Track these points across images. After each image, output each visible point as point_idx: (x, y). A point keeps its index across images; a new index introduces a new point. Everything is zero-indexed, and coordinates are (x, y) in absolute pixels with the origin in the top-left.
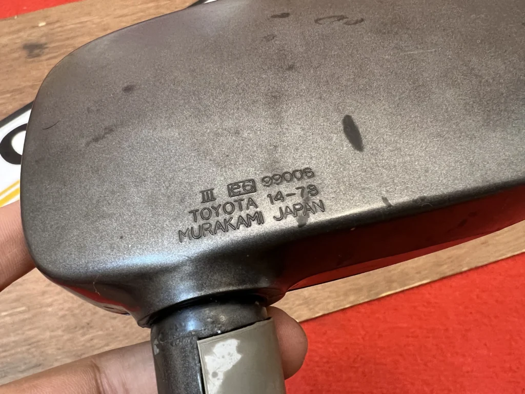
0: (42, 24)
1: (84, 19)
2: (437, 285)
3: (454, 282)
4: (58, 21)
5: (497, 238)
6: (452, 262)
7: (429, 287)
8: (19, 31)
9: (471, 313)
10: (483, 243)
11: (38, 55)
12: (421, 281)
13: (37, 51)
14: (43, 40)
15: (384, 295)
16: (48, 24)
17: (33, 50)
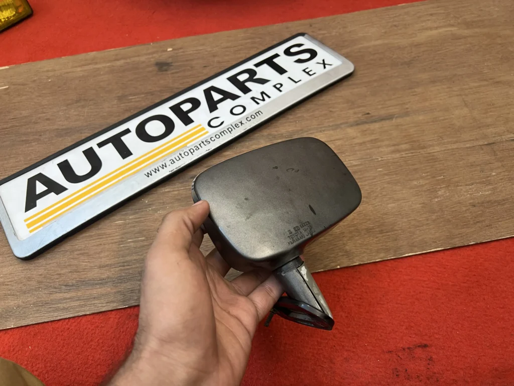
0: (169, 49)
1: (200, 48)
2: (447, 253)
3: (462, 252)
4: (181, 48)
5: (500, 223)
6: (462, 237)
7: (442, 254)
8: (153, 53)
9: (475, 275)
10: (487, 226)
11: (166, 70)
12: (436, 248)
13: (165, 68)
14: (170, 60)
15: (407, 255)
16: (173, 50)
17: (162, 66)
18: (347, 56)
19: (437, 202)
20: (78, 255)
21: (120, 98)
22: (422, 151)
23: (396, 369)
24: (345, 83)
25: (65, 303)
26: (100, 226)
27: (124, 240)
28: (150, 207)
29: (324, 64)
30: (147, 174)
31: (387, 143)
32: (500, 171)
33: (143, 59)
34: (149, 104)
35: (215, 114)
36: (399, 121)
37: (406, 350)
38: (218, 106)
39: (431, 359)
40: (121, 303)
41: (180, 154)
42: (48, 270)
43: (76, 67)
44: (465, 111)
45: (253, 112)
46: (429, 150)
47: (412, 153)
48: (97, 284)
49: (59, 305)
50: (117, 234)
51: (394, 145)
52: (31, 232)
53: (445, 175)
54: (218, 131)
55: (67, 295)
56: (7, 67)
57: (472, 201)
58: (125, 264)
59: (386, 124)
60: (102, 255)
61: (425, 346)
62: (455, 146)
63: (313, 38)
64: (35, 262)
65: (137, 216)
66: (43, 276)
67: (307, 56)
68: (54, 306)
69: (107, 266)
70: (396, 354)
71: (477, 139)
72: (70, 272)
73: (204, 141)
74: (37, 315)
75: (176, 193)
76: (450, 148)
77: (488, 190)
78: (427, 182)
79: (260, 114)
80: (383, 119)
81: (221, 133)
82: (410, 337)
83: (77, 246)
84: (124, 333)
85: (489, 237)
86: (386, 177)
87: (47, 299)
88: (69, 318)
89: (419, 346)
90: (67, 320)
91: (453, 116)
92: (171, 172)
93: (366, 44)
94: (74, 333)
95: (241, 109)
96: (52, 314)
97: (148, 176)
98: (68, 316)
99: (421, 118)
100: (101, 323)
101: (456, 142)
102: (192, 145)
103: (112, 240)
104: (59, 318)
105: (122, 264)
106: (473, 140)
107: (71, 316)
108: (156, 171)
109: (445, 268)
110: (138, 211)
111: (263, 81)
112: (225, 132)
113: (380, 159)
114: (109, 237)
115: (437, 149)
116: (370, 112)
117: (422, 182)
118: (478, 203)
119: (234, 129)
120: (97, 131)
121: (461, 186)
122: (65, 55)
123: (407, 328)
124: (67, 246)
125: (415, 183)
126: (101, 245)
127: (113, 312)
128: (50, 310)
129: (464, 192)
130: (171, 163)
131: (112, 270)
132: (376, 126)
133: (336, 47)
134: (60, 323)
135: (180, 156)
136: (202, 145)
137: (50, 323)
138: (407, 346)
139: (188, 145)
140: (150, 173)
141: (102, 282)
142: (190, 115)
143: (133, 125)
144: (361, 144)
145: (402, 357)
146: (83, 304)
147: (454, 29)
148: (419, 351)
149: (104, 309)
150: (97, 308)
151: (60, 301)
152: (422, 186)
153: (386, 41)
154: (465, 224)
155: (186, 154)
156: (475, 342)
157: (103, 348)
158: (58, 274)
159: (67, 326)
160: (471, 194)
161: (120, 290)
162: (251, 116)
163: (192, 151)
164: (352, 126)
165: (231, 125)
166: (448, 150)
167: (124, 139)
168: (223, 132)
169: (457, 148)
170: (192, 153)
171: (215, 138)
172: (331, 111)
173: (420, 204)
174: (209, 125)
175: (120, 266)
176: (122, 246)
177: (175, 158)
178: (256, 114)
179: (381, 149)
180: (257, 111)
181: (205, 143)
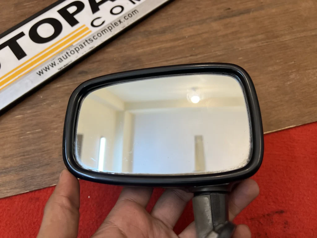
3: (311, 128)
6: (310, 114)
12: (289, 126)
19: (289, 85)
21: (16, 6)
22: (275, 40)
27: (23, 132)
28: (45, 102)
30: (39, 73)
31: (246, 34)
34: (40, 8)
35: (97, 14)
36: (256, 14)
37: (266, 216)
38: (100, 7)
39: (286, 223)
40: (23, 189)
41: (67, 53)
44: (310, 4)
45: (130, 11)
46: (281, 39)
47: (267, 42)
48: (2, 173)
50: (17, 127)
51: (252, 36)
53: (295, 60)
54: (99, 30)
58: (26, 154)
59: (245, 17)
61: (282, 212)
62: (303, 34)
65: (34, 110)
69: (10, 156)
70: (258, 221)
73: (87, 39)
75: (66, 88)
76: (299, 36)
78: (280, 67)
79: (136, 13)
80: (241, 13)
81: (102, 32)
82: (269, 204)
84: (27, 215)
89: (277, 212)
91: (301, 8)
92: (59, 70)
95: (119, 9)
97: (40, 75)
99: (274, 11)
101: (304, 31)
102: (77, 44)
103: (13, 132)
105: (22, 154)
108: (47, 69)
110: (34, 106)
112: (106, 31)
113: (240, 49)
114: (10, 130)
115: (288, 37)
116: (230, 7)
117: (276, 67)
119: (114, 27)
121: (309, 69)
123: (266, 198)
125: (270, 69)
126: (4, 137)
130: (60, 61)
131: (14, 159)
132: (236, 19)
135: (67, 55)
136: (86, 43)
138: (267, 213)
139: (74, 45)
140: (41, 71)
141: (6, 171)
142: (76, 17)
143: (26, 28)
144: (223, 36)
145: (262, 223)
149: (9, 195)
150: (3, 195)
152: (277, 71)
154: (313, 103)
155: (72, 52)
157: (10, 229)
161: (21, 177)
162: (128, 15)
163: (77, 49)
164: (215, 20)
165: (111, 24)
166: (298, 38)
167: (19, 41)
168: (104, 31)
169: (305, 36)
170: (77, 51)
171: (97, 36)
172: (198, 8)
173: (275, 87)
174: (92, 25)
175: (21, 156)
176: (21, 138)
177: (63, 57)
178: (132, 12)
179: (241, 40)
180: (134, 10)
181: (89, 41)
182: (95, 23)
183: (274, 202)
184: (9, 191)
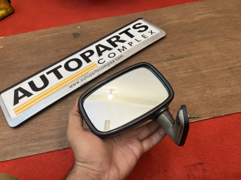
0: (79, 27)
1: (93, 26)
2: (211, 120)
3: (218, 119)
4: (84, 26)
5: (235, 105)
6: (218, 112)
7: (209, 120)
8: (71, 29)
9: (224, 130)
10: (230, 107)
11: (77, 37)
12: (206, 118)
13: (77, 36)
14: (79, 32)
15: (192, 121)
16: (81, 27)
17: (76, 35)
18: (162, 28)
19: (206, 96)
20: (39, 125)
21: (56, 51)
22: (198, 72)
23: (189, 174)
24: (162, 41)
25: (34, 148)
26: (49, 111)
27: (60, 117)
28: (72, 102)
29: (152, 32)
30: (70, 87)
31: (182, 69)
32: (235, 81)
33: (67, 32)
34: (70, 53)
35: (101, 57)
36: (188, 58)
37: (193, 166)
38: (103, 53)
39: (205, 170)
40: (59, 147)
41: (85, 77)
42: (26, 133)
43: (35, 36)
44: (218, 53)
45: (119, 56)
46: (202, 72)
47: (194, 73)
48: (48, 138)
49: (31, 149)
50: (56, 115)
51: (185, 70)
52: (17, 115)
53: (209, 83)
54: (102, 66)
55: (35, 144)
56: (3, 37)
57: (222, 95)
58: (61, 129)
59: (182, 60)
60: (50, 125)
61: (202, 164)
63: (146, 20)
64: (19, 129)
65: (66, 106)
66: (23, 135)
67: (143, 29)
68: (29, 149)
69: (53, 130)
70: (189, 168)
71: (224, 66)
72: (36, 133)
73: (96, 70)
74: (21, 154)
77: (230, 90)
78: (201, 87)
79: (122, 57)
80: (180, 58)
81: (104, 66)
82: (195, 159)
83: (38, 121)
84: (62, 161)
85: (230, 112)
86: (182, 85)
87: (25, 146)
88: (36, 155)
89: (199, 164)
90: (35, 156)
91: (213, 56)
92: (81, 85)
93: (171, 23)
94: (38, 162)
95: (113, 55)
96: (28, 153)
97: (71, 87)
98: (35, 154)
99: (197, 57)
100: (51, 157)
101: (214, 68)
102: (91, 72)
103: (54, 118)
104: (31, 155)
106: (222, 67)
107: (37, 153)
108: (74, 85)
109: (210, 127)
110: (66, 104)
111: (123, 41)
112: (106, 66)
113: (179, 77)
114: (53, 116)
115: (205, 71)
116: (174, 55)
117: (199, 87)
118: (225, 96)
119: (110, 64)
120: (46, 67)
121: (217, 88)
122: (30, 31)
123: (193, 156)
124: (34, 121)
125: (195, 87)
126: (49, 120)
127: (56, 152)
128: (27, 151)
129: (219, 91)
130: (81, 81)
131: (55, 131)
132: (176, 61)
133: (157, 24)
134: (32, 157)
135: (85, 78)
136: (95, 72)
137: (27, 157)
138: (193, 164)
139: (89, 72)
140: (71, 86)
141: (51, 138)
142: (90, 58)
143: (63, 63)
144: (170, 70)
145: (191, 169)
146: (42, 148)
147: (212, 15)
148: (199, 166)
149: (52, 150)
150: (49, 150)
151: (31, 147)
152: (199, 89)
153: (180, 21)
154: (219, 106)
155: (88, 76)
156: (225, 161)
157: (52, 168)
158: (30, 134)
159: (35, 159)
160: (222, 92)
161: (59, 141)
162: (118, 58)
163: (91, 75)
164: (165, 61)
165: (109, 62)
166: (211, 71)
167: (59, 70)
168: (105, 66)
169: (214, 71)
170: (91, 76)
171: (101, 69)
172: (155, 55)
173: (198, 97)
174: (99, 62)
175: (59, 130)
176: (59, 120)
177: (83, 79)
178: (120, 57)
179: (179, 72)
180: (121, 56)
181: (97, 71)
182: (100, 62)
183: (198, 158)
184: (52, 148)
